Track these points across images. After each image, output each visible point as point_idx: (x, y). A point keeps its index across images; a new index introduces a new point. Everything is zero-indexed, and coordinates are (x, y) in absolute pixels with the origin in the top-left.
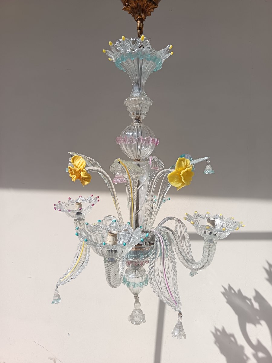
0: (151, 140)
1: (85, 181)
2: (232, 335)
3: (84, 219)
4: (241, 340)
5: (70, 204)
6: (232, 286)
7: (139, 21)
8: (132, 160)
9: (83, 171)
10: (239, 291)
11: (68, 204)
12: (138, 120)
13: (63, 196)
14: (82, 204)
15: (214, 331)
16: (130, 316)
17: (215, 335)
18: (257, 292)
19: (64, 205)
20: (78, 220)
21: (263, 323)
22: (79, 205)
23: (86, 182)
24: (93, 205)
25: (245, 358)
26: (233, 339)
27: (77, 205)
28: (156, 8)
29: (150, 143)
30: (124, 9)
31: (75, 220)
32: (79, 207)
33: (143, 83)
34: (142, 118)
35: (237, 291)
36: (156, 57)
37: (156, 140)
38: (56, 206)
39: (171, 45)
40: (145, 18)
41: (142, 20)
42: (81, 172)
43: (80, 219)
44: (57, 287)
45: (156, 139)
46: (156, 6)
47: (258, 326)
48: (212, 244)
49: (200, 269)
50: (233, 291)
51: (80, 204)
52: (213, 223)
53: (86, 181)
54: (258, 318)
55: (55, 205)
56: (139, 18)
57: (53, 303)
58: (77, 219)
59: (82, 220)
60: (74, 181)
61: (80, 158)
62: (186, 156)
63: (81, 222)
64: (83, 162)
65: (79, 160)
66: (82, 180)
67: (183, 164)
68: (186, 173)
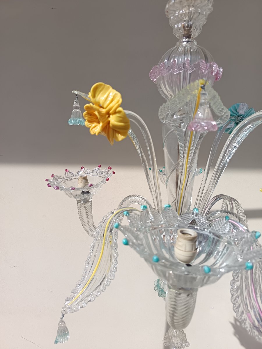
1: (117, 134)
3: (92, 201)
5: (69, 179)
9: (115, 113)
11: (66, 178)
12: (188, 37)
15: (233, 321)
19: (60, 180)
20: (82, 202)
22: (84, 180)
23: (120, 135)
24: (108, 179)
27: (80, 180)
31: (78, 202)
32: (84, 182)
38: (50, 181)
42: (109, 117)
43: (86, 201)
44: (63, 316)
51: (85, 178)
53: (119, 133)
55: (47, 180)
57: (56, 342)
58: (81, 200)
60: (97, 134)
61: (108, 88)
62: (241, 106)
63: (88, 205)
64: (115, 95)
65: (105, 93)
66: (111, 132)
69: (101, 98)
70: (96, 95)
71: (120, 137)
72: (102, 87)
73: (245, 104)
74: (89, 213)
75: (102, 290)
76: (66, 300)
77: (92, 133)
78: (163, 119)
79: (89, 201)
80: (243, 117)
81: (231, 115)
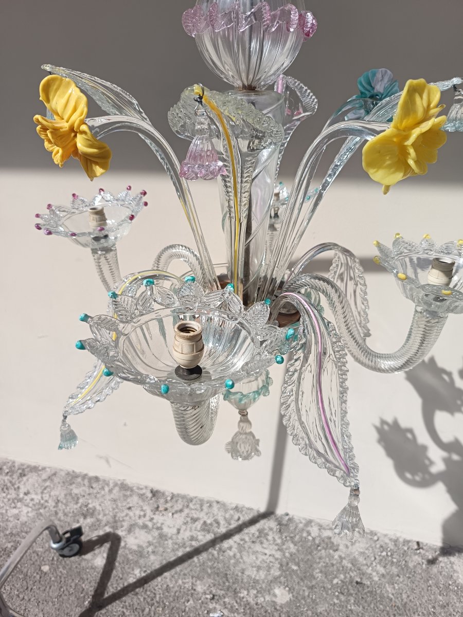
0: (295, 17)
1: (93, 165)
2: (411, 431)
3: (116, 250)
4: (423, 437)
5: (77, 211)
8: (231, 87)
9: (80, 131)
10: (432, 360)
11: (74, 210)
14: (105, 211)
15: (378, 424)
16: (230, 444)
17: (380, 431)
19: (62, 214)
20: (100, 252)
22: (97, 217)
23: (97, 167)
24: (132, 218)
25: (427, 462)
26: (409, 436)
27: (92, 217)
29: (292, 30)
31: (94, 251)
32: (98, 219)
35: (427, 361)
37: (310, 17)
38: (42, 218)
42: (75, 136)
43: (107, 250)
44: (65, 417)
47: (458, 415)
48: (434, 320)
49: (398, 369)
51: (100, 214)
52: (449, 270)
55: (37, 216)
57: (60, 448)
58: (96, 249)
59: (111, 250)
61: (69, 84)
62: (379, 76)
63: (109, 256)
64: (79, 99)
65: (64, 93)
67: (420, 103)
68: (423, 135)
70: (51, 98)
71: (98, 171)
72: (57, 83)
73: (386, 72)
74: (114, 268)
76: (70, 398)
77: (56, 161)
80: (379, 99)
81: (362, 93)
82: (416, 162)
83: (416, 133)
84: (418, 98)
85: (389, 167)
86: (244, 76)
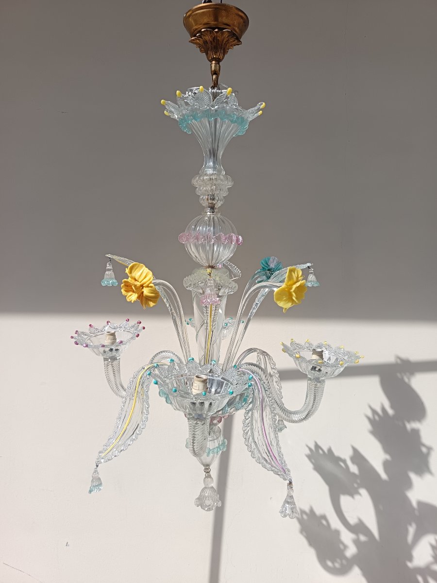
0: (234, 238)
1: (149, 302)
2: (324, 517)
3: (119, 359)
5: (94, 335)
6: (320, 444)
7: (214, 62)
8: (203, 266)
9: (148, 286)
10: (330, 450)
11: (92, 335)
12: (212, 208)
13: (81, 323)
14: (116, 334)
16: (198, 499)
17: (301, 521)
18: (355, 450)
19: (85, 337)
20: (109, 360)
21: (363, 492)
22: (112, 337)
24: (138, 336)
25: (341, 546)
26: (324, 522)
27: (108, 337)
28: (238, 45)
29: (233, 243)
30: (192, 41)
31: (105, 359)
32: (112, 339)
33: (220, 153)
34: (219, 204)
35: (326, 450)
36: (243, 118)
38: (75, 339)
39: (264, 103)
40: (223, 58)
41: (218, 61)
42: (143, 288)
43: (114, 359)
44: (97, 466)
45: (240, 237)
46: (238, 43)
47: (357, 497)
48: (318, 384)
49: (303, 420)
50: (321, 452)
51: (113, 335)
52: (320, 354)
53: (151, 301)
54: (356, 485)
55: (72, 337)
56: (215, 58)
57: (90, 491)
58: (108, 357)
60: (132, 302)
61: (142, 266)
62: (271, 260)
63: (115, 363)
64: (148, 272)
65: (140, 270)
66: (144, 300)
67: (294, 275)
68: (297, 287)
69: (136, 274)
70: (132, 272)
71: (152, 304)
72: (137, 266)
73: (275, 258)
74: (116, 372)
75: (134, 440)
76: (99, 453)
77: (128, 300)
78: (187, 287)
79: (117, 359)
80: (273, 271)
81: (263, 268)
82: (296, 298)
83: (294, 287)
84: (293, 274)
85: (285, 300)
86: (210, 262)
